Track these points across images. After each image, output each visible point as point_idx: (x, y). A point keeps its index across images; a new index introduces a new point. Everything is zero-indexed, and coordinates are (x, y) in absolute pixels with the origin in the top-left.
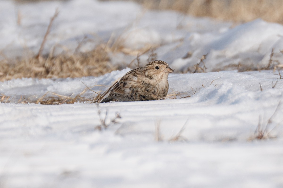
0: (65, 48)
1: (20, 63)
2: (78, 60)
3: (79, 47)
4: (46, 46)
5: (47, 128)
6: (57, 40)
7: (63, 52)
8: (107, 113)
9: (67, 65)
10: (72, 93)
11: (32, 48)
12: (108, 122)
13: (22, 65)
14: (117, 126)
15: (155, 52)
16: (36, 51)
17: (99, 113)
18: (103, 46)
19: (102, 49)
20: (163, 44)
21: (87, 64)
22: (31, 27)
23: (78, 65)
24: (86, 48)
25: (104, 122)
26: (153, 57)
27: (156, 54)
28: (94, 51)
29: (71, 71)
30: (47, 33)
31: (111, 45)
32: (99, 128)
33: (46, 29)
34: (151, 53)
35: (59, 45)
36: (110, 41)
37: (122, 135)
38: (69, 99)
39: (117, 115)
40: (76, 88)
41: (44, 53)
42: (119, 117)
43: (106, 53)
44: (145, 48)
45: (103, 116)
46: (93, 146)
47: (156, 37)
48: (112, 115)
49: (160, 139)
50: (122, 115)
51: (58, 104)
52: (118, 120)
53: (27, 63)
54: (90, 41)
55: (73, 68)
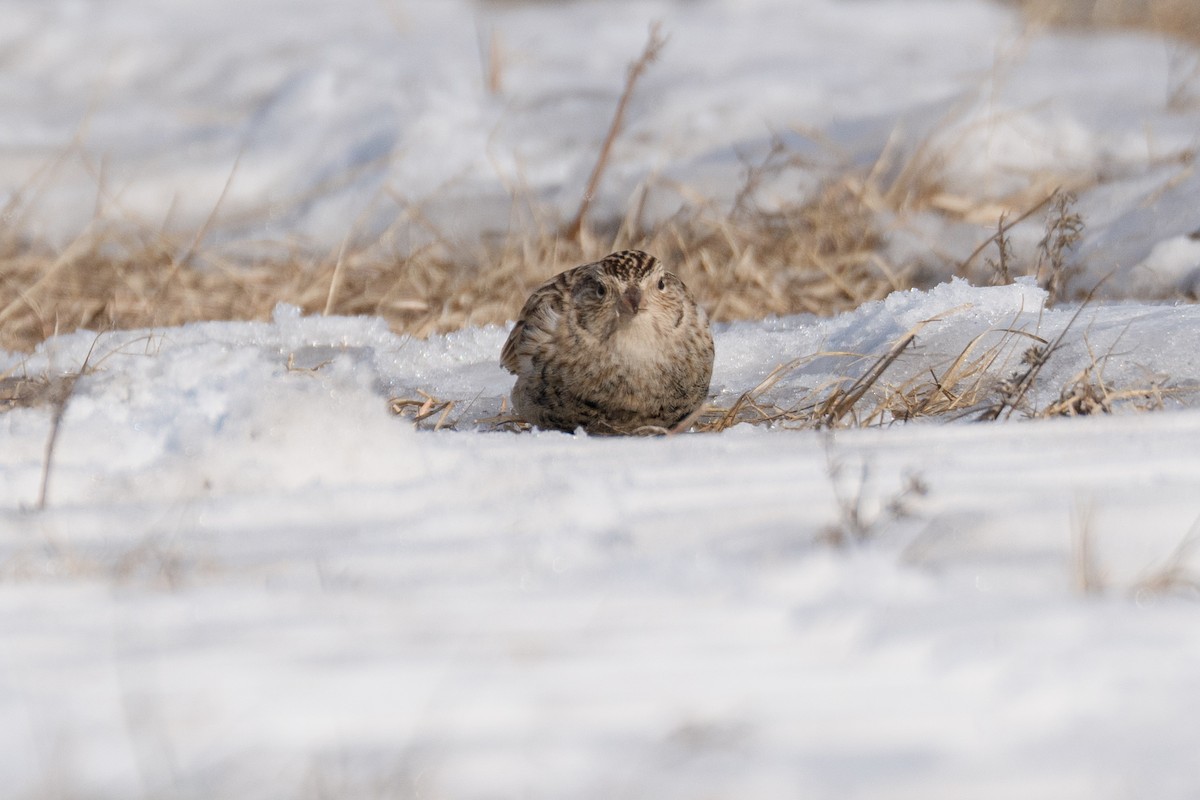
0: (689, 194)
1: (496, 256)
2: (745, 243)
3: (749, 190)
4: (609, 186)
5: (613, 539)
6: (656, 160)
7: (684, 209)
8: (866, 473)
9: (702, 267)
10: (724, 387)
11: (552, 191)
12: (872, 511)
13: (509, 265)
14: (911, 531)
15: (1073, 210)
16: (568, 208)
17: (835, 473)
18: (854, 186)
19: (850, 196)
20: (1106, 174)
21: (787, 262)
22: (544, 102)
23: (746, 264)
24: (781, 193)
25: (855, 514)
26: (1068, 232)
27: (1078, 220)
28: (813, 206)
29: (716, 291)
30: (616, 129)
31: (886, 180)
32: (834, 538)
33: (611, 111)
34: (1057, 216)
35: (666, 182)
36: (880, 166)
37: (934, 568)
38: (710, 412)
39: (908, 483)
40: (739, 365)
41: (600, 213)
42: (919, 488)
43: (868, 214)
44: (1033, 192)
45: (852, 485)
46: (807, 615)
47: (1077, 143)
48: (890, 483)
49: (1092, 585)
50: (930, 479)
51: (660, 434)
52: (915, 503)
53: (530, 257)
54: (797, 162)
55: (728, 278)
